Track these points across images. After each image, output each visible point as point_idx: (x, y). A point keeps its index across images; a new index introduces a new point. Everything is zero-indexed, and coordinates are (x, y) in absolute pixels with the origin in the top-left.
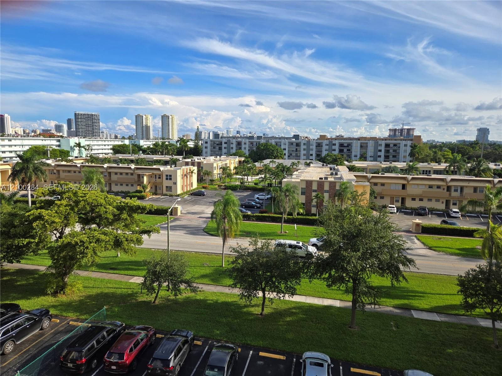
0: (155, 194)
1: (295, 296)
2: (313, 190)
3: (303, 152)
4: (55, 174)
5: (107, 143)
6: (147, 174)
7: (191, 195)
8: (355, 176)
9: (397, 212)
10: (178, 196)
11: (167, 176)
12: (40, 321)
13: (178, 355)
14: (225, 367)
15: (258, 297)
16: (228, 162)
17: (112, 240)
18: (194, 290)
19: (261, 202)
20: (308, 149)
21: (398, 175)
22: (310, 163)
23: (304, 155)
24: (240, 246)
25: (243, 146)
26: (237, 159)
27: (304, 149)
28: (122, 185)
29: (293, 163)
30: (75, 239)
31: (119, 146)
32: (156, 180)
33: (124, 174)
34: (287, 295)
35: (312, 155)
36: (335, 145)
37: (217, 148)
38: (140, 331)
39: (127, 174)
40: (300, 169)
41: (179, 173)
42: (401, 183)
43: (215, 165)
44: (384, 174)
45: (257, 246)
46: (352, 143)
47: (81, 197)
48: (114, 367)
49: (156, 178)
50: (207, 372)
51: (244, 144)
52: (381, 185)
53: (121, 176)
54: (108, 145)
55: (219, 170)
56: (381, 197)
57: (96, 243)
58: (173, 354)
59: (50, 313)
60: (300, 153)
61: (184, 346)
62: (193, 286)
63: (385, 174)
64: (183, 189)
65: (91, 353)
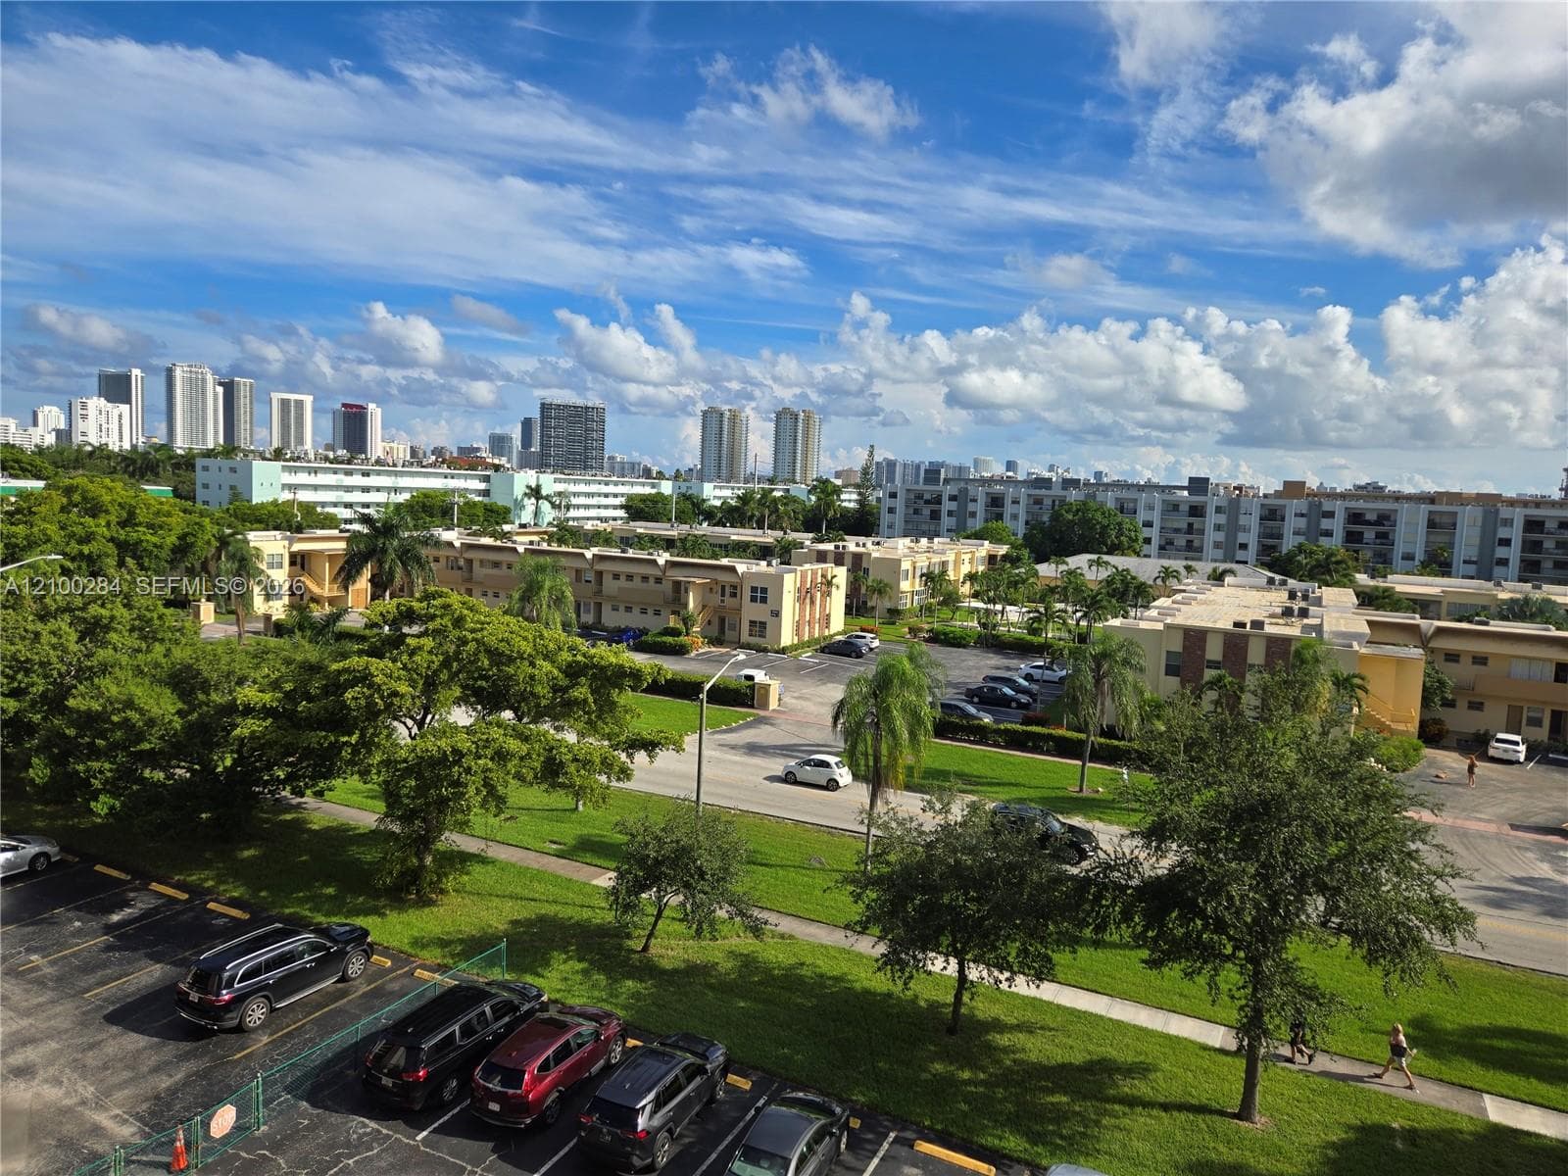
0: (717, 641)
1: (1046, 985)
2: (1209, 661)
3: (1212, 536)
4: (460, 568)
5: (611, 489)
6: (698, 581)
7: (823, 652)
8: (1368, 622)
9: (1528, 758)
10: (783, 651)
11: (754, 589)
12: (342, 954)
13: (665, 1104)
14: (791, 1160)
15: (930, 973)
16: (950, 557)
17: (539, 755)
18: (756, 930)
19: (1035, 687)
20: (1232, 528)
21: (1549, 630)
22: (1225, 572)
23: (1217, 545)
24: (893, 809)
25: (1009, 509)
26: (986, 548)
27: (1218, 528)
28: (629, 609)
29: (1167, 569)
30: (442, 743)
31: (644, 499)
32: (723, 601)
33: (637, 580)
34: (1020, 979)
35: (1243, 546)
36: (1330, 515)
37: (926, 512)
38: (581, 1020)
39: (645, 579)
40: (1184, 591)
41: (790, 582)
42: (1550, 660)
43: (906, 565)
44: (1486, 624)
45: (950, 817)
46: (1396, 511)
47: (473, 631)
48: (494, 1107)
49: (723, 595)
50: (737, 1166)
51: (1013, 502)
52: (1474, 663)
53: (629, 584)
54: (615, 496)
55: (917, 580)
56: (1470, 702)
57: (492, 759)
58: (651, 1096)
59: (369, 940)
60: (1202, 540)
61: (689, 1080)
62: (751, 916)
63: (1492, 622)
64: (798, 631)
65: (443, 1057)
